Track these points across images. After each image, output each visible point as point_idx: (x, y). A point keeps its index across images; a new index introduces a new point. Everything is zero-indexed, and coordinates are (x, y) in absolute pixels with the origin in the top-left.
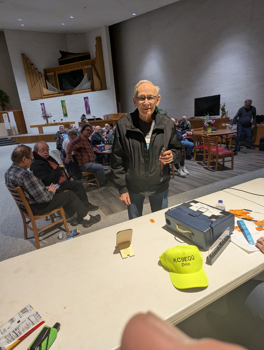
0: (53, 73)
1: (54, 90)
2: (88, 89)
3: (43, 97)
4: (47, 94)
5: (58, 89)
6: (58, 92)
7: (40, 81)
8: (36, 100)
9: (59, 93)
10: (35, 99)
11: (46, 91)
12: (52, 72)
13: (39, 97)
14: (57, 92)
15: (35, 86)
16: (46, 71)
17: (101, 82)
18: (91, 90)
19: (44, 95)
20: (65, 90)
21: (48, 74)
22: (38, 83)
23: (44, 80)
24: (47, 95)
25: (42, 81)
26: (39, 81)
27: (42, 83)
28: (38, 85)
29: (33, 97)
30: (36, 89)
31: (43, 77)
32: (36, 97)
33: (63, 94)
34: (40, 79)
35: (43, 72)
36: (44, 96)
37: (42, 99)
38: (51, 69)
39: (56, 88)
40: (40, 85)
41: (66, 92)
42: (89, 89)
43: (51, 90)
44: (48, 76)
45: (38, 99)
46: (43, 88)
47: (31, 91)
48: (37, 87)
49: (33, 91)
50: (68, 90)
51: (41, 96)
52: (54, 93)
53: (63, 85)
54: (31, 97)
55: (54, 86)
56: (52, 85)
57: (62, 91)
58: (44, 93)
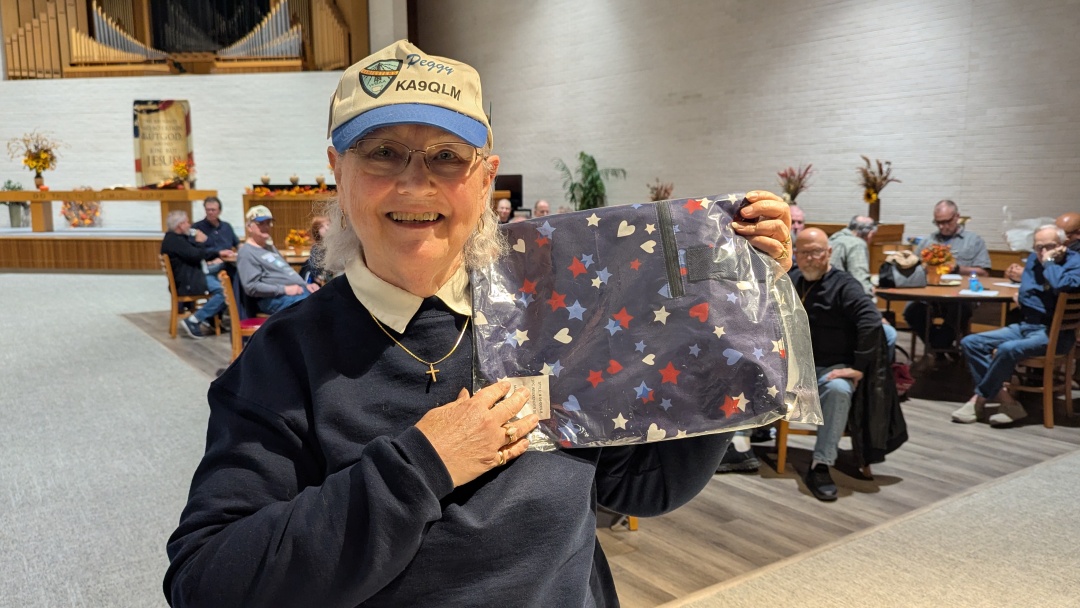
1: (125, 47)
2: (287, 59)
3: (67, 69)
4: (88, 60)
5: (143, 41)
6: (144, 58)
8: (31, 78)
9: (148, 62)
10: (25, 74)
11: (83, 47)
13: (47, 67)
14: (139, 57)
15: (35, 22)
17: (349, 35)
18: (298, 63)
19: (75, 61)
20: (179, 52)
22: (51, 6)
24: (86, 64)
27: (71, 8)
29: (17, 65)
32: (31, 66)
33: (165, 68)
36: (73, 65)
37: (62, 77)
39: (136, 37)
40: (62, 18)
41: (180, 58)
42: (292, 58)
43: (109, 42)
45: (39, 75)
46: (73, 31)
47: (14, 37)
48: (44, 26)
49: (22, 39)
50: (190, 52)
51: (56, 66)
52: (124, 60)
53: (169, 30)
54: (10, 66)
55: (124, 30)
56: (119, 23)
57: (161, 55)
58: (75, 53)
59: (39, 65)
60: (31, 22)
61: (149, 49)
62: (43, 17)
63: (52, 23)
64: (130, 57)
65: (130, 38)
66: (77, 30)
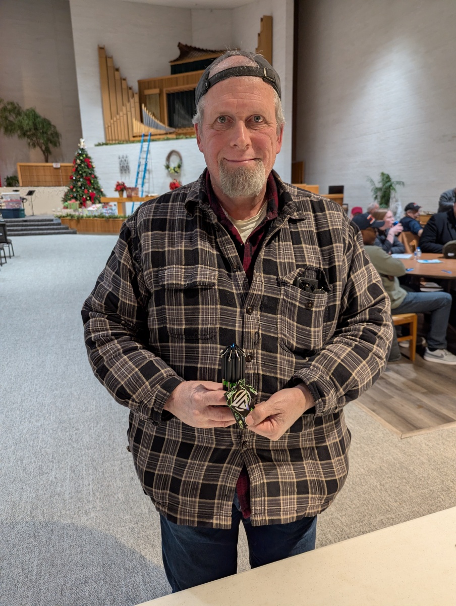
0: (157, 91)
1: (157, 127)
3: (132, 139)
4: (140, 134)
5: (164, 123)
7: (128, 105)
9: (166, 134)
10: (114, 142)
11: (139, 128)
12: (155, 87)
13: (123, 138)
14: (163, 132)
15: (118, 117)
16: (144, 85)
19: (135, 135)
20: (180, 128)
21: (147, 92)
22: (124, 108)
23: (138, 105)
24: (139, 136)
25: (133, 105)
26: (126, 106)
27: (133, 110)
28: (125, 112)
29: (110, 138)
30: (118, 121)
31: (137, 98)
32: (117, 138)
33: (174, 136)
34: (129, 101)
35: (136, 87)
36: (134, 137)
37: (128, 143)
38: (155, 81)
39: (161, 121)
40: (129, 114)
41: (180, 131)
43: (149, 125)
44: (146, 95)
46: (134, 120)
47: (109, 124)
48: (121, 118)
49: (112, 125)
50: (185, 127)
51: (127, 138)
52: (155, 133)
53: (176, 117)
54: (108, 139)
55: (156, 118)
56: (154, 115)
57: (173, 130)
58: (135, 131)
59: (120, 138)
60: (116, 117)
61: (167, 127)
62: (121, 114)
63: (125, 116)
64: (159, 131)
65: (158, 122)
66: (136, 119)
